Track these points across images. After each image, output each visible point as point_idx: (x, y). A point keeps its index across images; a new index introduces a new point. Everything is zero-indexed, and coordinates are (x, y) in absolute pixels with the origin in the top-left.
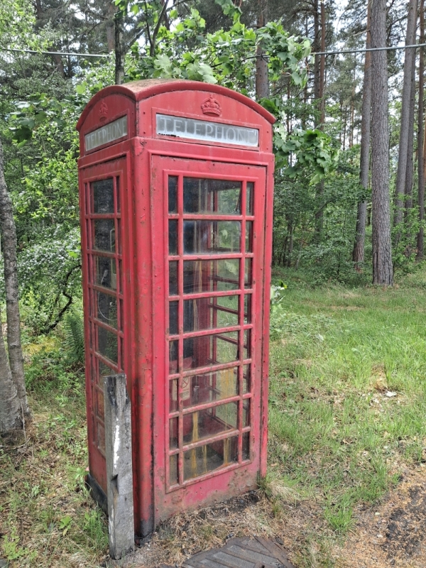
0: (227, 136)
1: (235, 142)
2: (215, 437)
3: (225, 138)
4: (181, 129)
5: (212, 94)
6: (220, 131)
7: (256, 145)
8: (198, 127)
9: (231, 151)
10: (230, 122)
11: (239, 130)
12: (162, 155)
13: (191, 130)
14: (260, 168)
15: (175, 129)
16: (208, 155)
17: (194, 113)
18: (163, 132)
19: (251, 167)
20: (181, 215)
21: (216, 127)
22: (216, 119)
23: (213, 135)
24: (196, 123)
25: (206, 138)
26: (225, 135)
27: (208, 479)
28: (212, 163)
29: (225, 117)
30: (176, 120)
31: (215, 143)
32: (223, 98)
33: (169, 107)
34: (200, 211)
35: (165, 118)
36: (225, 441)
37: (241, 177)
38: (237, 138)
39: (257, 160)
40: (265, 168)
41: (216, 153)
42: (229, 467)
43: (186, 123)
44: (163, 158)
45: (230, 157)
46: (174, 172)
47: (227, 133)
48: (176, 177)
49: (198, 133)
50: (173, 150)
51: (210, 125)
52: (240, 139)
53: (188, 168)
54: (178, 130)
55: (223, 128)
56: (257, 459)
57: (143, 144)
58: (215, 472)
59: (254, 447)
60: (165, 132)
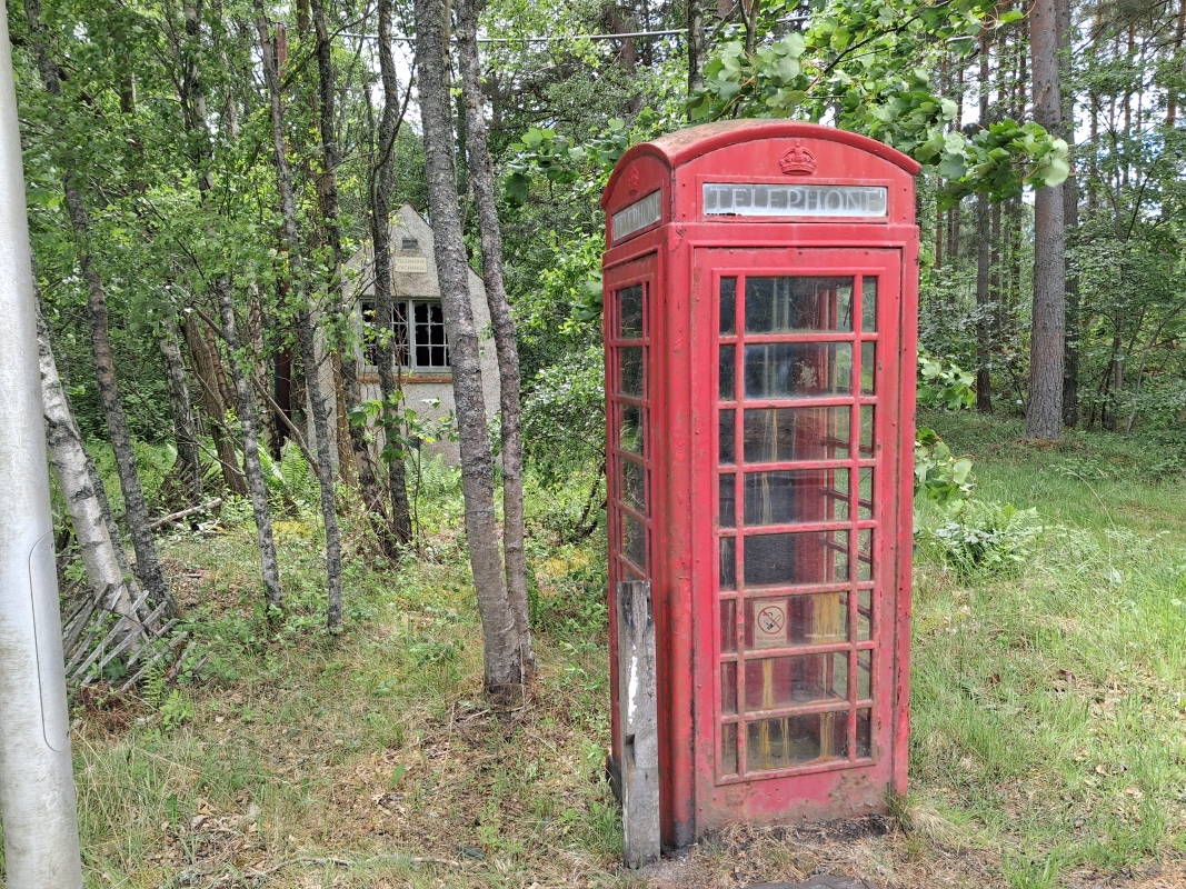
0: (826, 205)
1: (841, 212)
2: (804, 708)
3: (823, 207)
4: (745, 201)
5: (798, 139)
6: (813, 196)
7: (881, 214)
8: (774, 195)
9: (834, 228)
10: (832, 180)
11: (849, 191)
12: (710, 247)
13: (761, 202)
14: (890, 251)
15: (734, 203)
16: (791, 239)
17: (766, 174)
18: (715, 211)
19: (871, 251)
20: (741, 337)
21: (807, 191)
22: (805, 179)
23: (801, 204)
24: (771, 190)
25: (790, 212)
26: (822, 203)
27: (790, 776)
28: (797, 251)
29: (823, 173)
30: (735, 189)
31: (804, 218)
32: (818, 143)
33: (724, 171)
34: (775, 329)
35: (718, 188)
36: (823, 717)
37: (851, 269)
38: (845, 205)
39: (882, 239)
40: (899, 251)
41: (804, 233)
42: (830, 764)
43: (753, 191)
44: (713, 250)
45: (831, 239)
46: (729, 270)
47: (826, 200)
48: (734, 278)
49: (774, 204)
50: (729, 238)
51: (796, 189)
52: (851, 206)
53: (755, 262)
54: (739, 204)
55: (819, 192)
56: (885, 759)
57: (681, 232)
58: (803, 767)
59: (879, 737)
60: (718, 210)
